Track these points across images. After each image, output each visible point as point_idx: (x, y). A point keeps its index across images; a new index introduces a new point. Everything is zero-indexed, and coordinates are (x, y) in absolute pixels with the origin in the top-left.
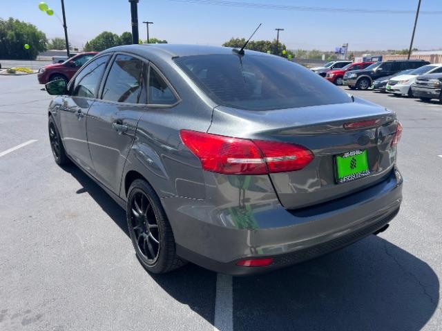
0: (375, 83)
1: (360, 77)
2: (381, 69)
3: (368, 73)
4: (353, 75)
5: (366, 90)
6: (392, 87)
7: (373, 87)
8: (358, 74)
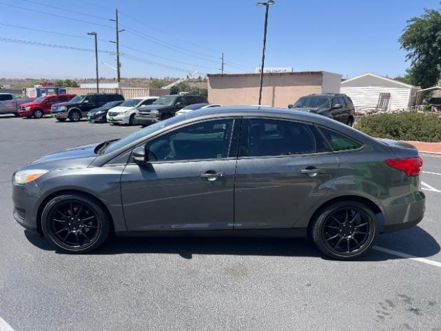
0: (90, 114)
1: (70, 109)
2: (87, 101)
3: (77, 105)
4: (63, 108)
5: (79, 121)
6: (115, 118)
7: (89, 118)
8: (68, 107)
